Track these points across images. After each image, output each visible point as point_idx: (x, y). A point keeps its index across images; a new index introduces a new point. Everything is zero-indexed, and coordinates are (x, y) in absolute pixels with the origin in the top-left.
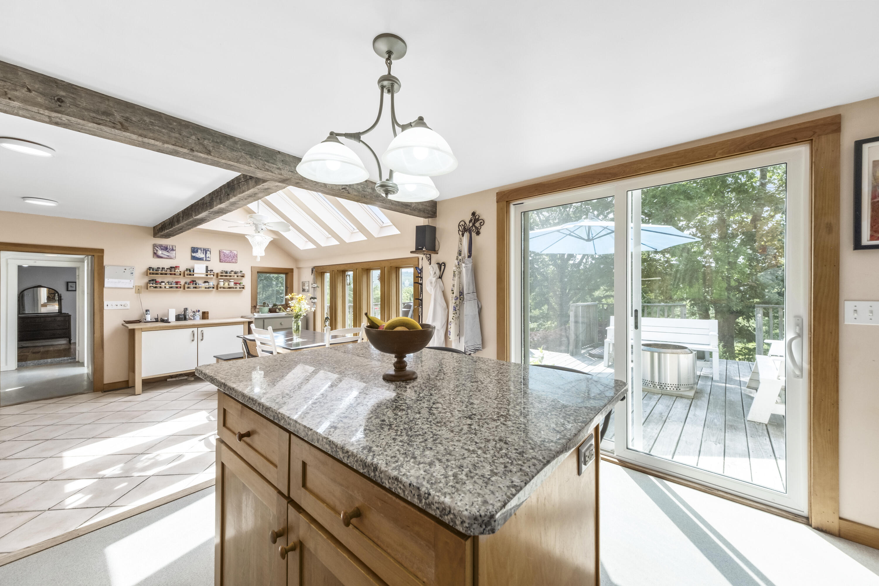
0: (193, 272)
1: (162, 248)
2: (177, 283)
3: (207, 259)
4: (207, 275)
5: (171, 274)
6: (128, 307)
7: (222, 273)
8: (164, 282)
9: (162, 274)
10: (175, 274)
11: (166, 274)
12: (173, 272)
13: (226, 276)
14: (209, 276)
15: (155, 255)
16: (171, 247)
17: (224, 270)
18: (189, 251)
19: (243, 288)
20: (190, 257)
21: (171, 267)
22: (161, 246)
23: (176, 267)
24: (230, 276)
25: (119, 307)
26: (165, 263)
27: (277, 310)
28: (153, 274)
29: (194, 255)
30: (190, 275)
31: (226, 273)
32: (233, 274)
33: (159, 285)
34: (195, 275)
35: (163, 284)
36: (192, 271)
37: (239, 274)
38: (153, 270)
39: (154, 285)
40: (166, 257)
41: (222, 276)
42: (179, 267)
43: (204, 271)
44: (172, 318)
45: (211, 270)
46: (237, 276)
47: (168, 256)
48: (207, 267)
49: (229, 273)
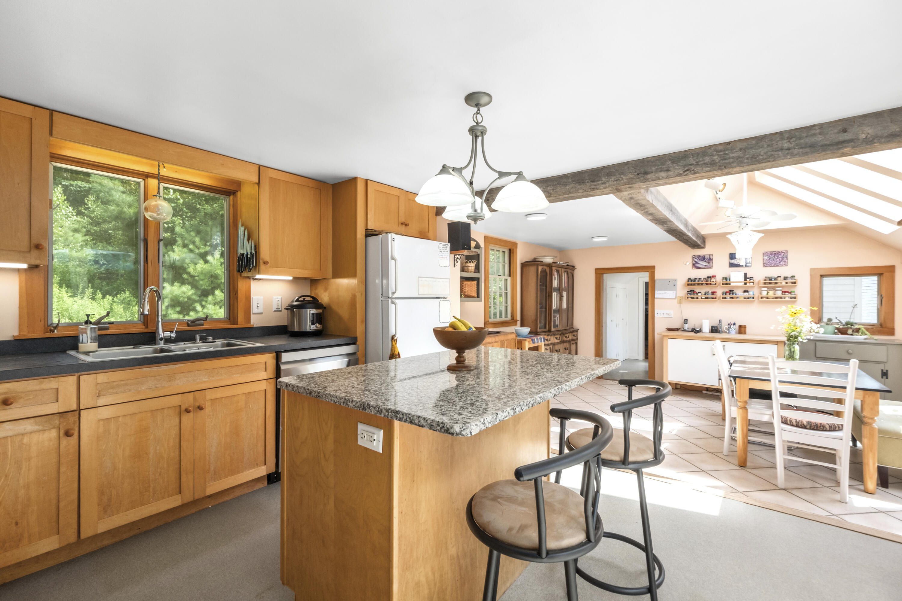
0: (730, 281)
1: (700, 258)
2: (713, 293)
3: (748, 265)
4: (745, 284)
5: (707, 284)
6: (672, 316)
7: (765, 280)
8: (701, 292)
9: (698, 284)
10: (711, 284)
11: (702, 284)
12: (709, 282)
13: (770, 283)
14: (748, 284)
15: (695, 266)
16: (708, 257)
17: (767, 276)
18: (728, 257)
19: (795, 298)
20: (728, 265)
21: (708, 277)
22: (699, 256)
23: (714, 277)
24: (776, 283)
25: (665, 316)
26: (703, 274)
27: (850, 332)
28: (691, 285)
29: (732, 261)
30: (727, 284)
31: (771, 279)
32: (779, 280)
33: (696, 296)
34: (732, 284)
35: (700, 294)
36: (728, 280)
37: (789, 281)
38: (691, 281)
39: (692, 296)
40: (703, 267)
41: (765, 283)
42: (715, 276)
43: (742, 279)
44: (706, 329)
45: (751, 278)
46: (787, 283)
47: (706, 266)
48: (746, 274)
49: (774, 280)
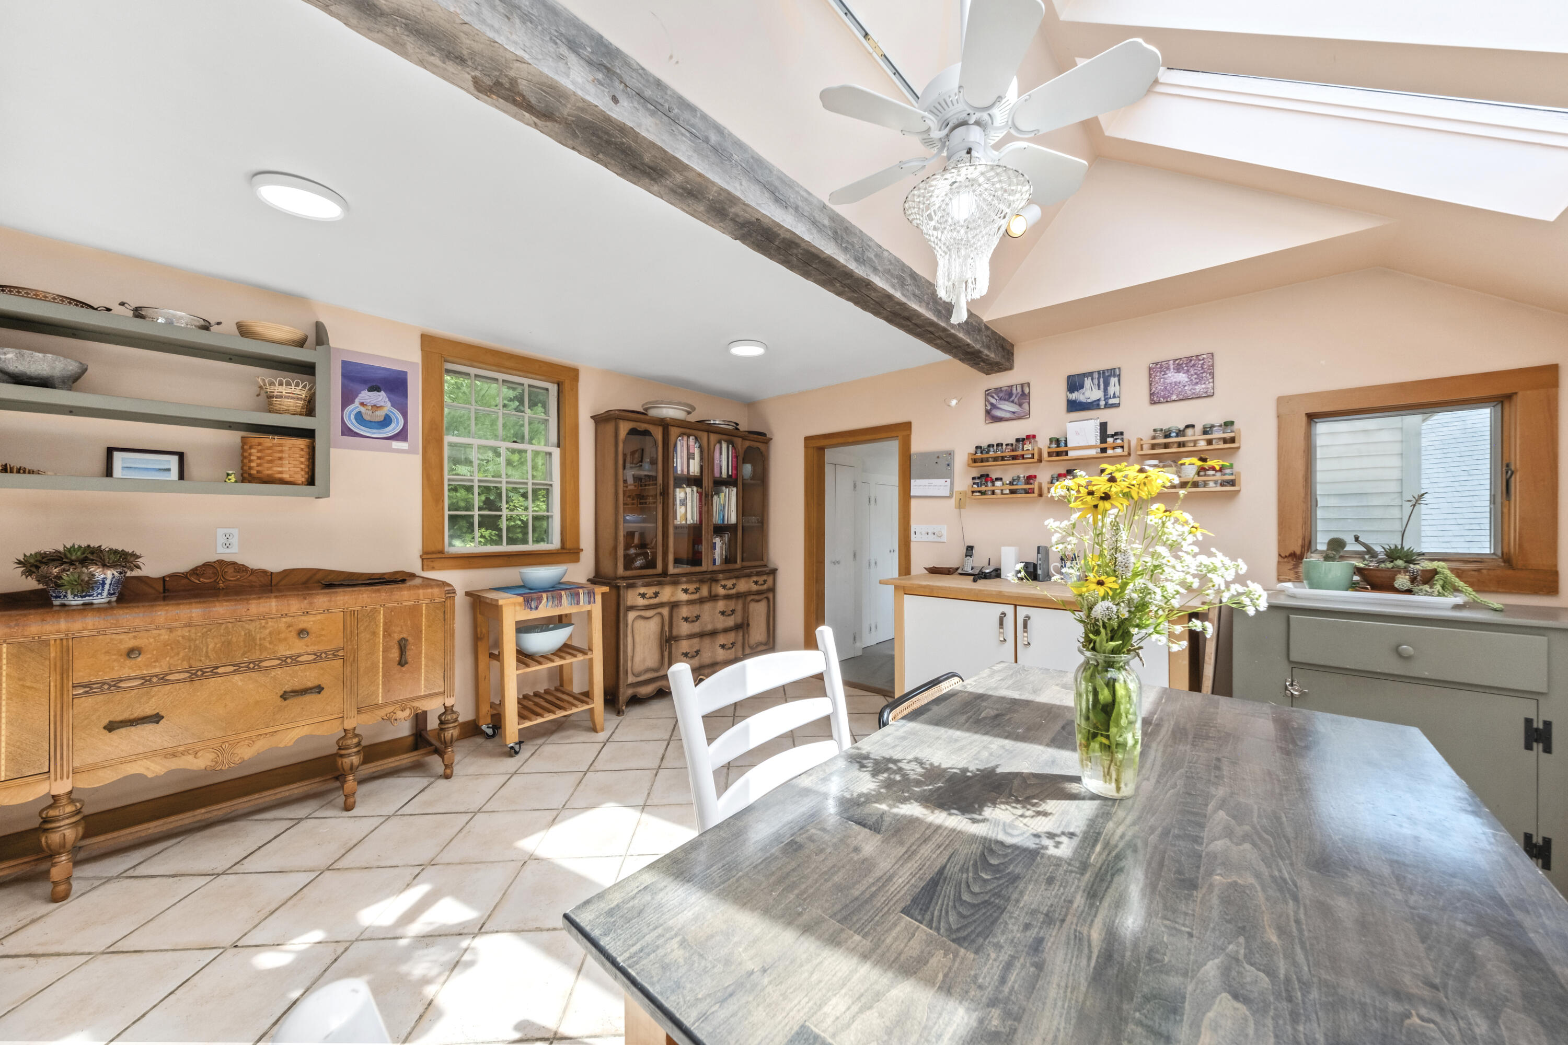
0: (1066, 445)
1: (1001, 395)
2: (1030, 479)
3: (1111, 401)
4: (1104, 450)
5: (1014, 458)
6: (944, 539)
7: (1154, 438)
8: (1001, 479)
9: (995, 459)
10: (1023, 457)
11: (1003, 458)
12: (1019, 453)
13: (1166, 446)
14: (1110, 452)
15: (992, 417)
16: (1019, 389)
17: (1158, 427)
18: (1063, 386)
19: (1232, 483)
20: (1063, 405)
21: (1018, 440)
22: (998, 390)
23: (1031, 438)
24: (1181, 445)
25: (931, 538)
26: (1007, 432)
27: (1402, 581)
28: (982, 460)
29: (1074, 396)
30: (1058, 454)
31: (1167, 436)
32: (1190, 435)
33: (990, 486)
34: (1072, 454)
35: (998, 483)
36: (1062, 444)
37: (1217, 434)
38: (982, 453)
39: (983, 488)
40: (1008, 415)
41: (1153, 447)
42: (1034, 437)
43: (1093, 438)
44: (1012, 568)
45: (1116, 434)
46: (1210, 442)
47: (1014, 413)
48: (1104, 426)
49: (1177, 436)
